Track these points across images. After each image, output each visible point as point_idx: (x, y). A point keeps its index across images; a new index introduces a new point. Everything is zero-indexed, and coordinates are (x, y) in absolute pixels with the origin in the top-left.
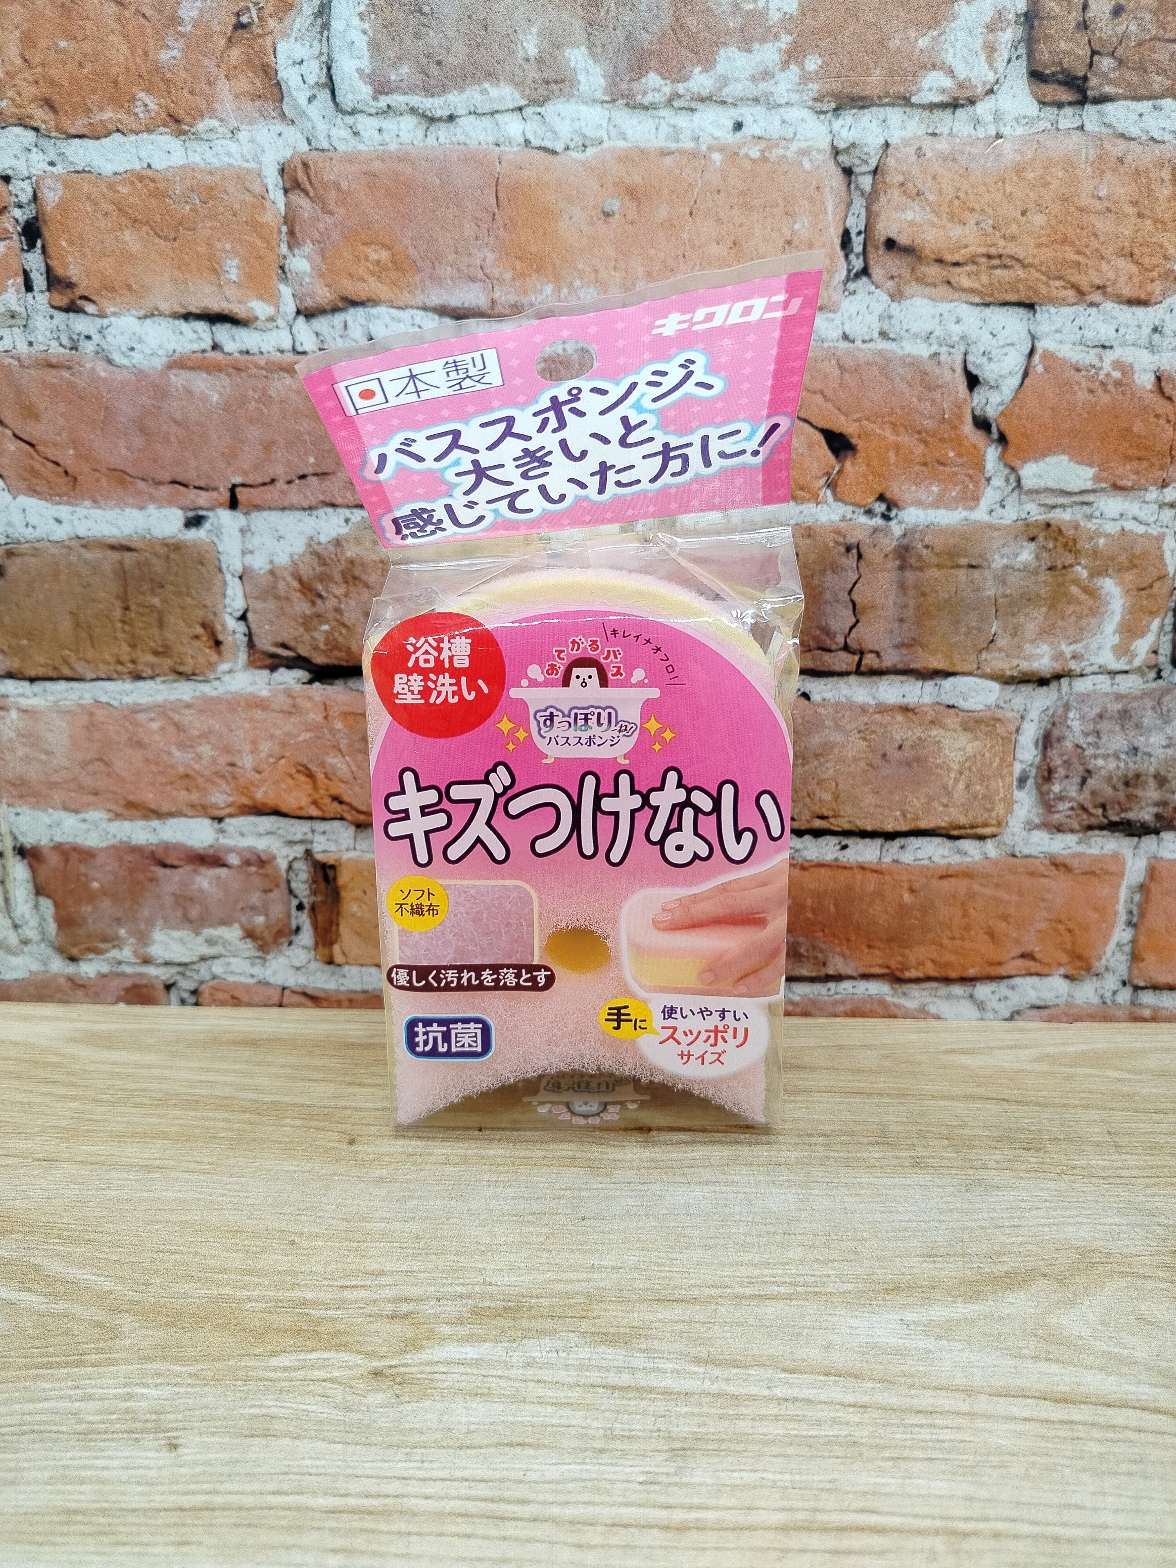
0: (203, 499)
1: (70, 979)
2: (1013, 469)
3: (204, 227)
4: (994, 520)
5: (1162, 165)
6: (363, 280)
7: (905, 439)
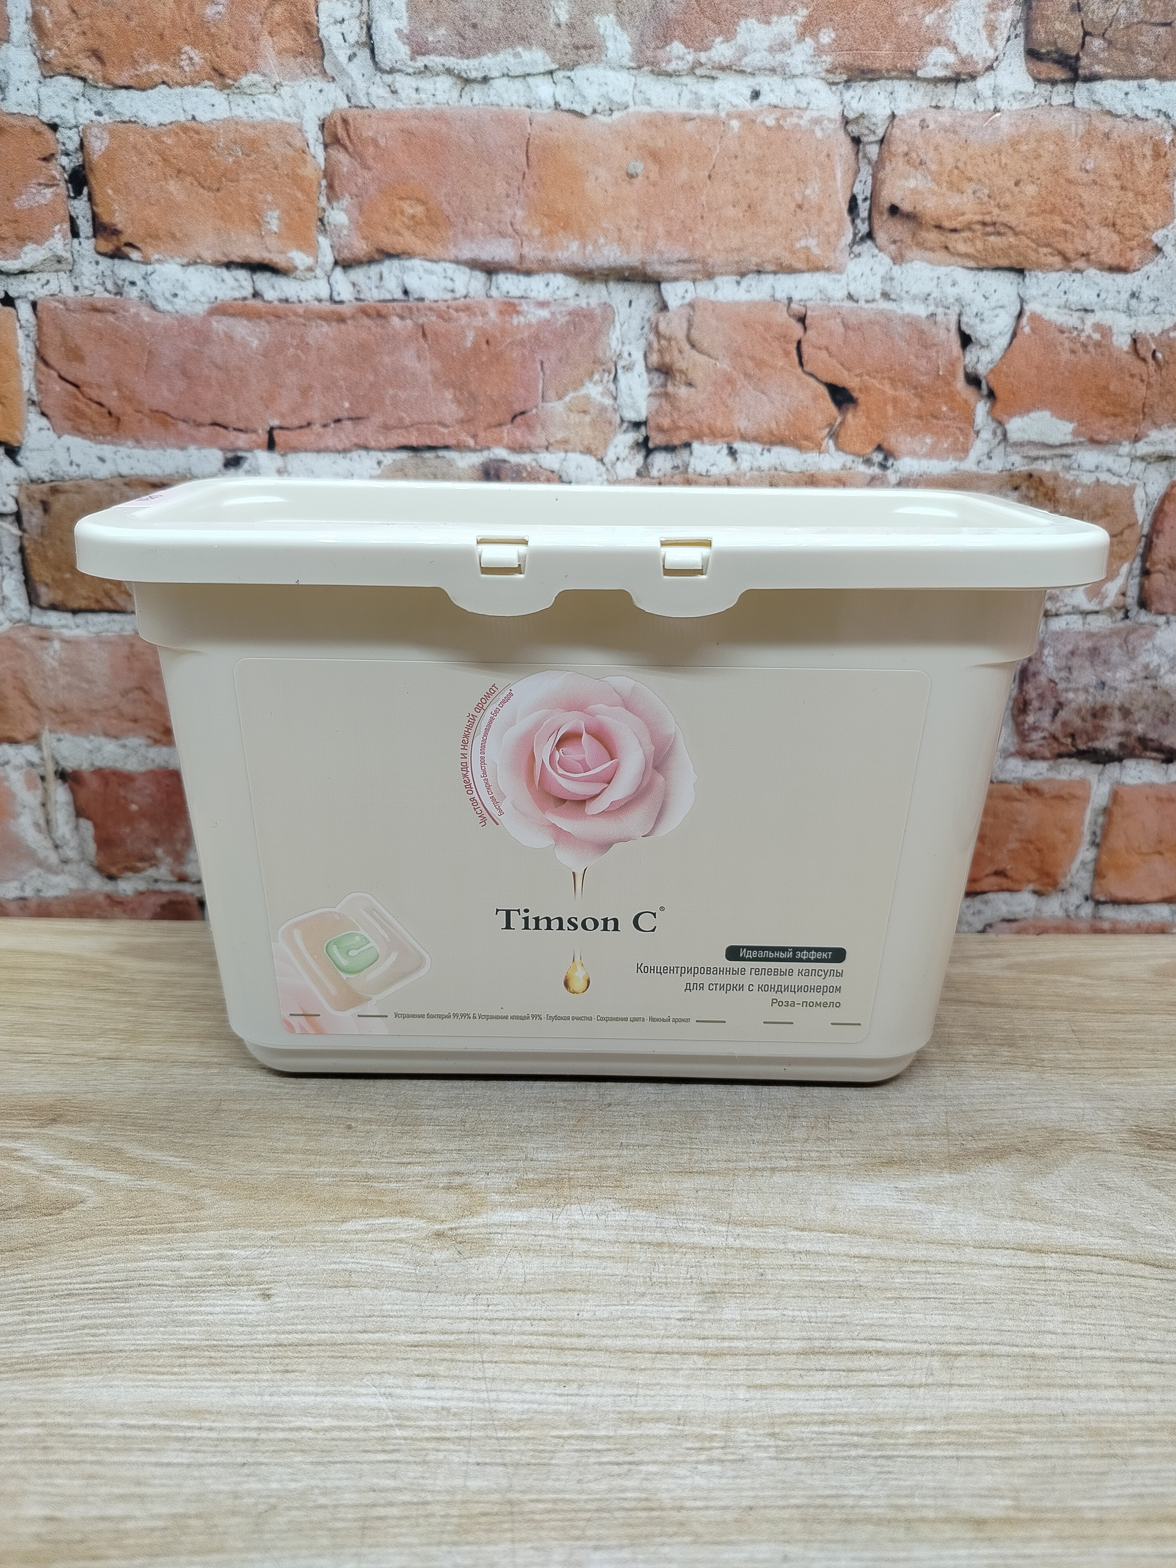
0: (242, 440)
1: (108, 896)
2: (1000, 423)
3: (246, 179)
4: (981, 470)
5: (1145, 142)
6: (398, 233)
7: (903, 393)
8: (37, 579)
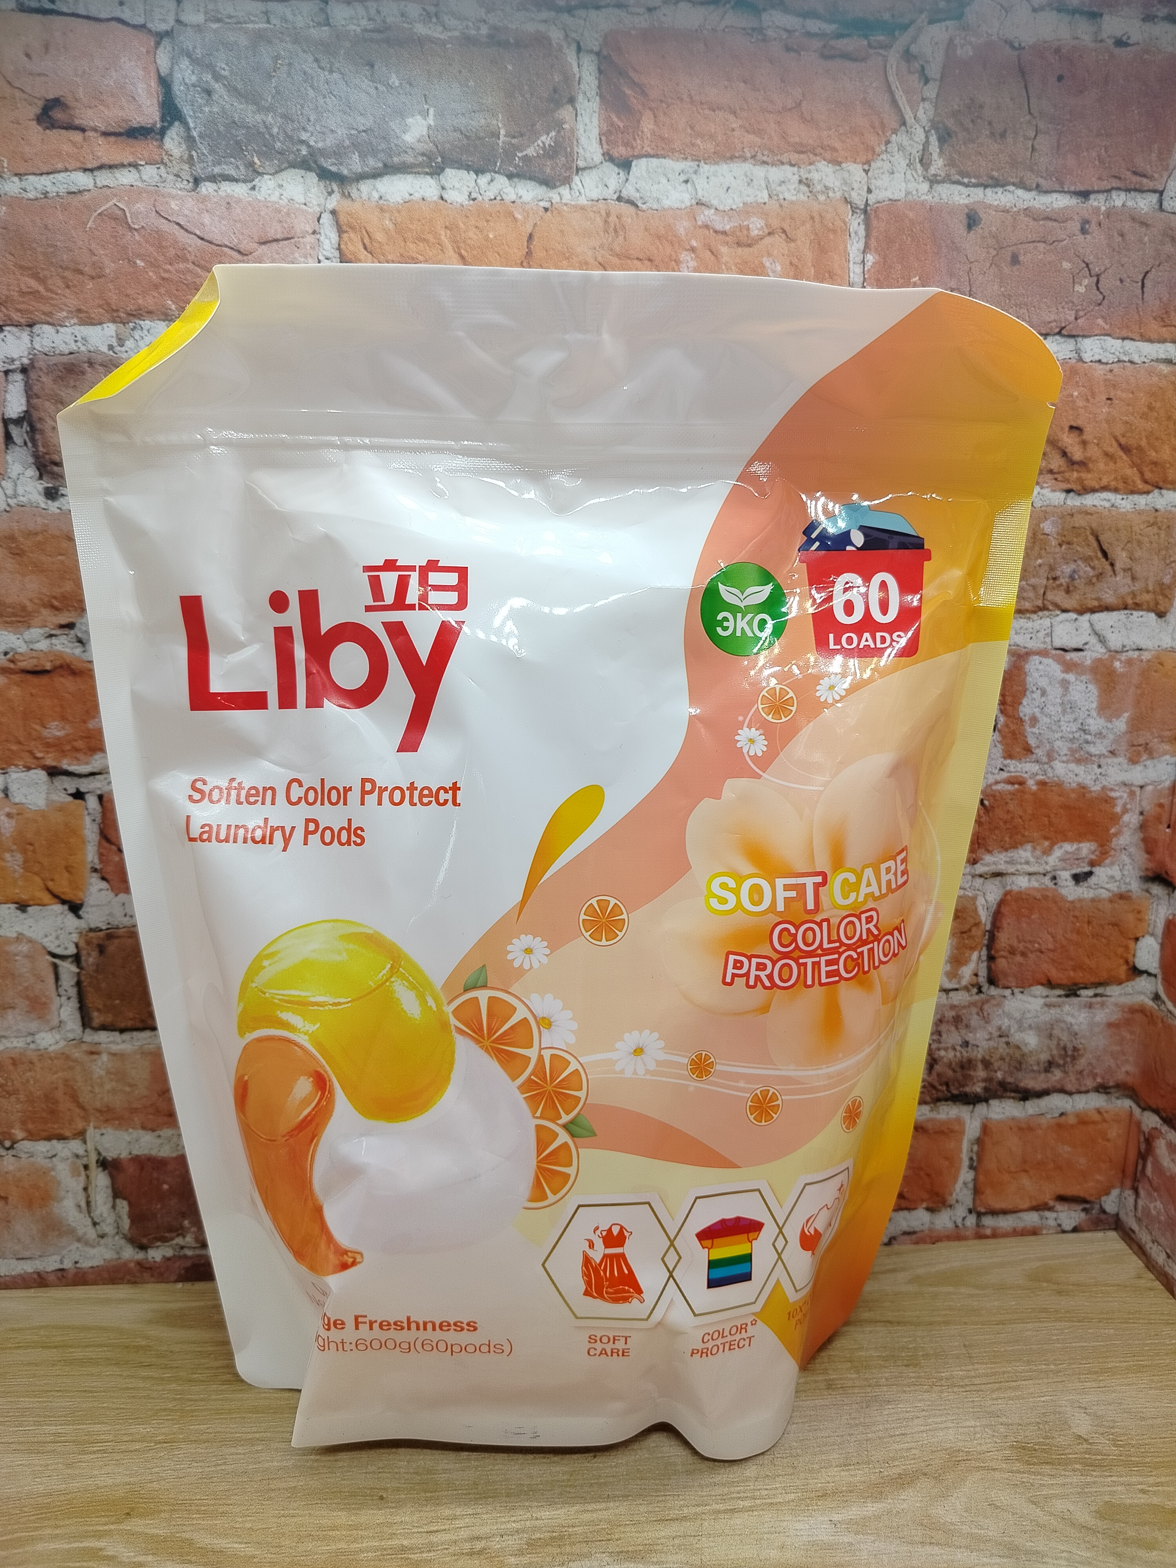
8: (90, 1005)
